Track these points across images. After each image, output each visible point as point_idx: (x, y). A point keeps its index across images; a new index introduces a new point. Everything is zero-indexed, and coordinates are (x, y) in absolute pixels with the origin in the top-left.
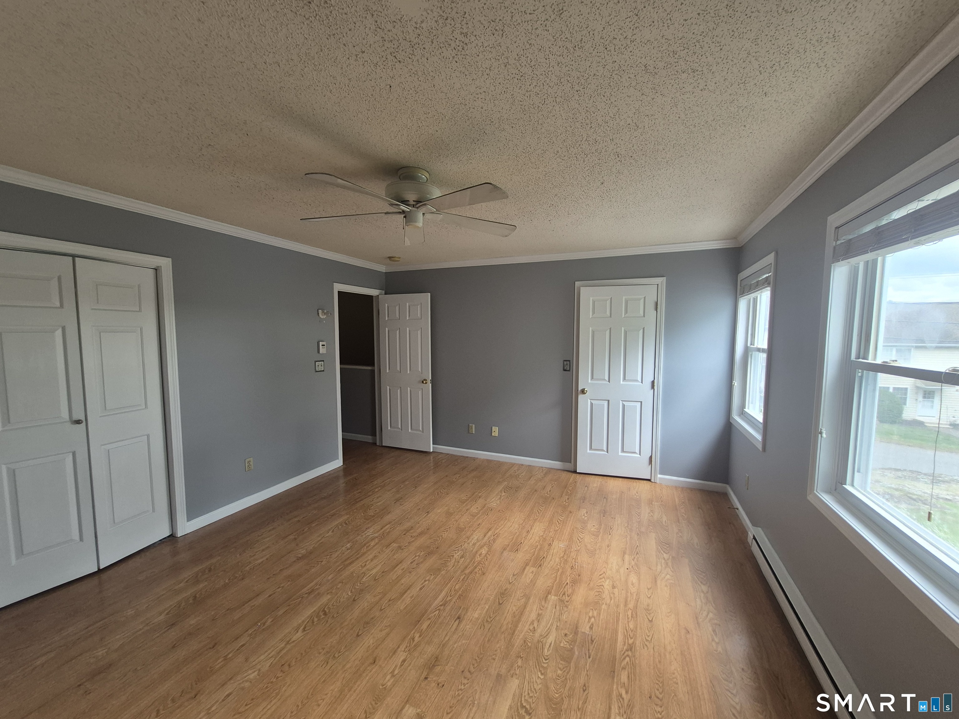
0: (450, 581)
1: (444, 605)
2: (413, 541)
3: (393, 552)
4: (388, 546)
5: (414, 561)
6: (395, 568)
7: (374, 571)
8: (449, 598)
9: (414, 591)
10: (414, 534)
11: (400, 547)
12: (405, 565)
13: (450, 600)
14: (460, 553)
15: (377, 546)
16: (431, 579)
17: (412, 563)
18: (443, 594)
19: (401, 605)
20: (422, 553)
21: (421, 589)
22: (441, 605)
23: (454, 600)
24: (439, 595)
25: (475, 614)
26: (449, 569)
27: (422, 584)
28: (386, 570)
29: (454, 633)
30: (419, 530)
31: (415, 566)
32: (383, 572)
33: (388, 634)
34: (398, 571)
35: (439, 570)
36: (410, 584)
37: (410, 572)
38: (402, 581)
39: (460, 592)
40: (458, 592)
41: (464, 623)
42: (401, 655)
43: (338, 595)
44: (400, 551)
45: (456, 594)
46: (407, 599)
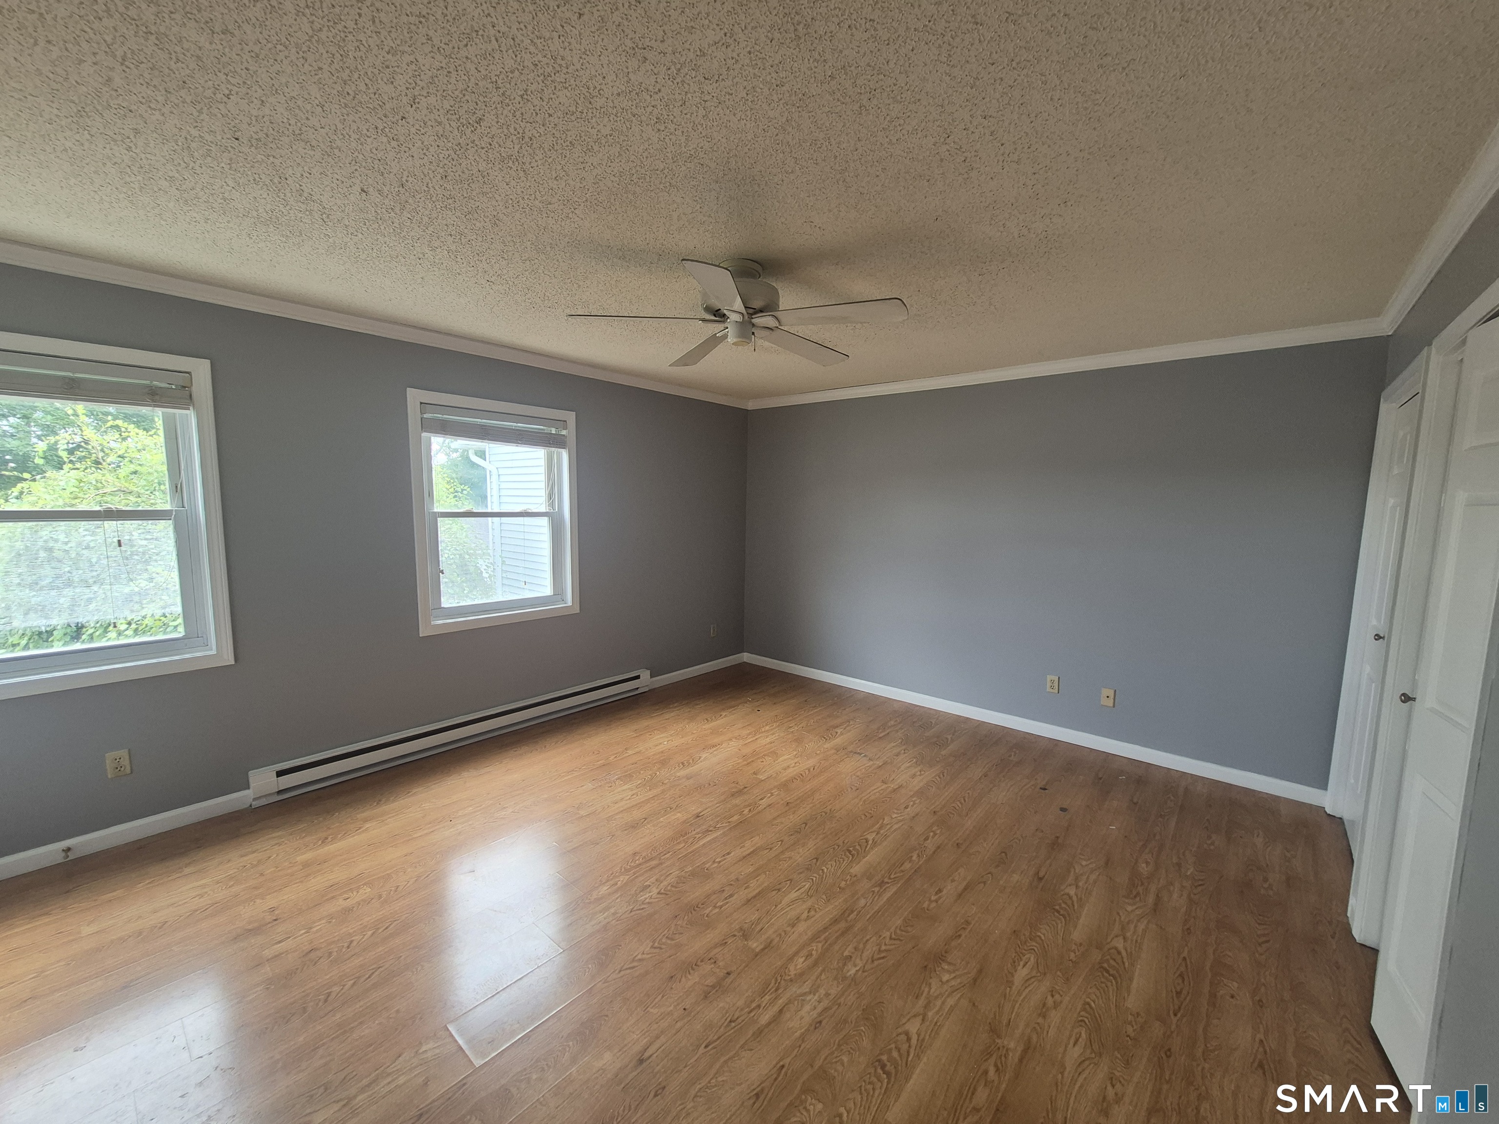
0: (685, 856)
1: (708, 831)
2: (716, 946)
3: (759, 928)
4: (768, 946)
5: (726, 899)
6: (759, 893)
7: (793, 895)
8: (698, 836)
9: (738, 853)
10: (707, 967)
11: (745, 935)
12: (743, 894)
13: (698, 833)
14: (645, 896)
15: (791, 952)
16: (710, 864)
17: (731, 896)
18: (701, 843)
19: (757, 841)
20: (707, 911)
21: (728, 854)
22: (711, 831)
23: (694, 833)
24: (708, 842)
25: (679, 816)
26: (677, 872)
27: (725, 859)
28: (774, 892)
29: (709, 807)
30: (694, 978)
31: (727, 888)
32: (779, 890)
33: (775, 819)
34: (754, 886)
35: (693, 874)
36: (741, 863)
37: (737, 879)
38: (751, 869)
39: (682, 839)
40: (684, 840)
41: (695, 812)
42: (764, 803)
43: (840, 871)
44: (746, 926)
45: (688, 838)
46: (748, 846)
